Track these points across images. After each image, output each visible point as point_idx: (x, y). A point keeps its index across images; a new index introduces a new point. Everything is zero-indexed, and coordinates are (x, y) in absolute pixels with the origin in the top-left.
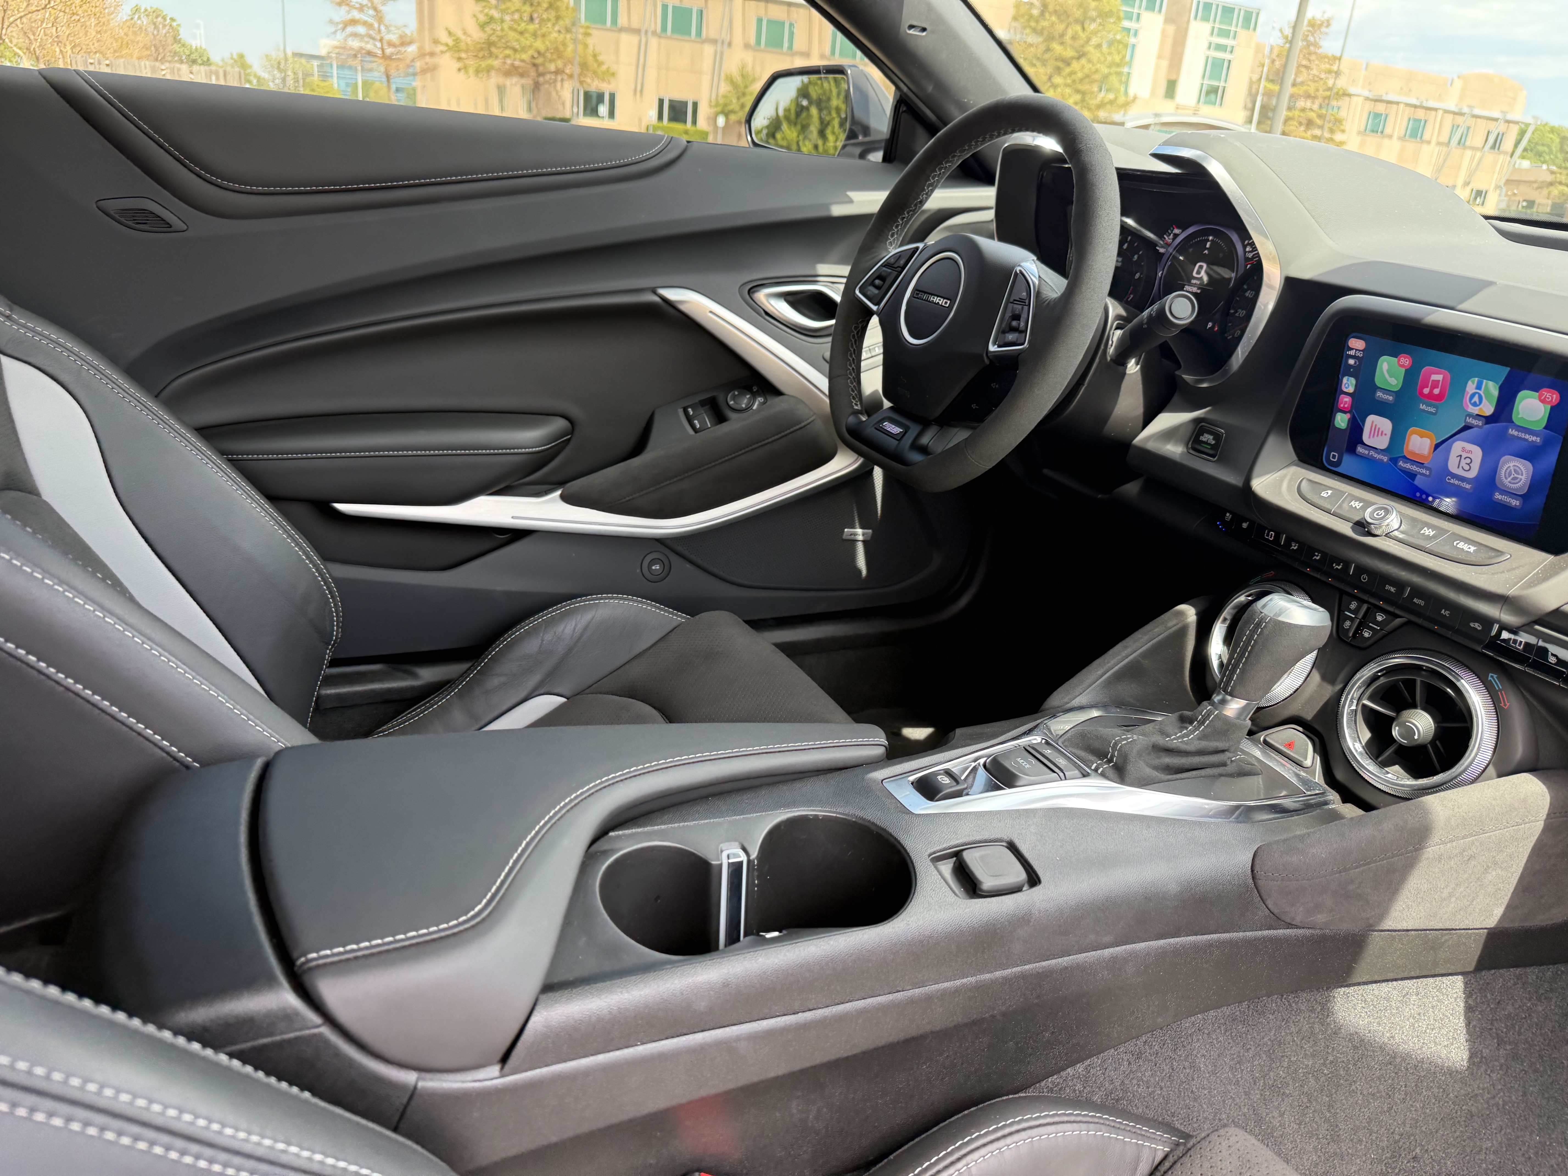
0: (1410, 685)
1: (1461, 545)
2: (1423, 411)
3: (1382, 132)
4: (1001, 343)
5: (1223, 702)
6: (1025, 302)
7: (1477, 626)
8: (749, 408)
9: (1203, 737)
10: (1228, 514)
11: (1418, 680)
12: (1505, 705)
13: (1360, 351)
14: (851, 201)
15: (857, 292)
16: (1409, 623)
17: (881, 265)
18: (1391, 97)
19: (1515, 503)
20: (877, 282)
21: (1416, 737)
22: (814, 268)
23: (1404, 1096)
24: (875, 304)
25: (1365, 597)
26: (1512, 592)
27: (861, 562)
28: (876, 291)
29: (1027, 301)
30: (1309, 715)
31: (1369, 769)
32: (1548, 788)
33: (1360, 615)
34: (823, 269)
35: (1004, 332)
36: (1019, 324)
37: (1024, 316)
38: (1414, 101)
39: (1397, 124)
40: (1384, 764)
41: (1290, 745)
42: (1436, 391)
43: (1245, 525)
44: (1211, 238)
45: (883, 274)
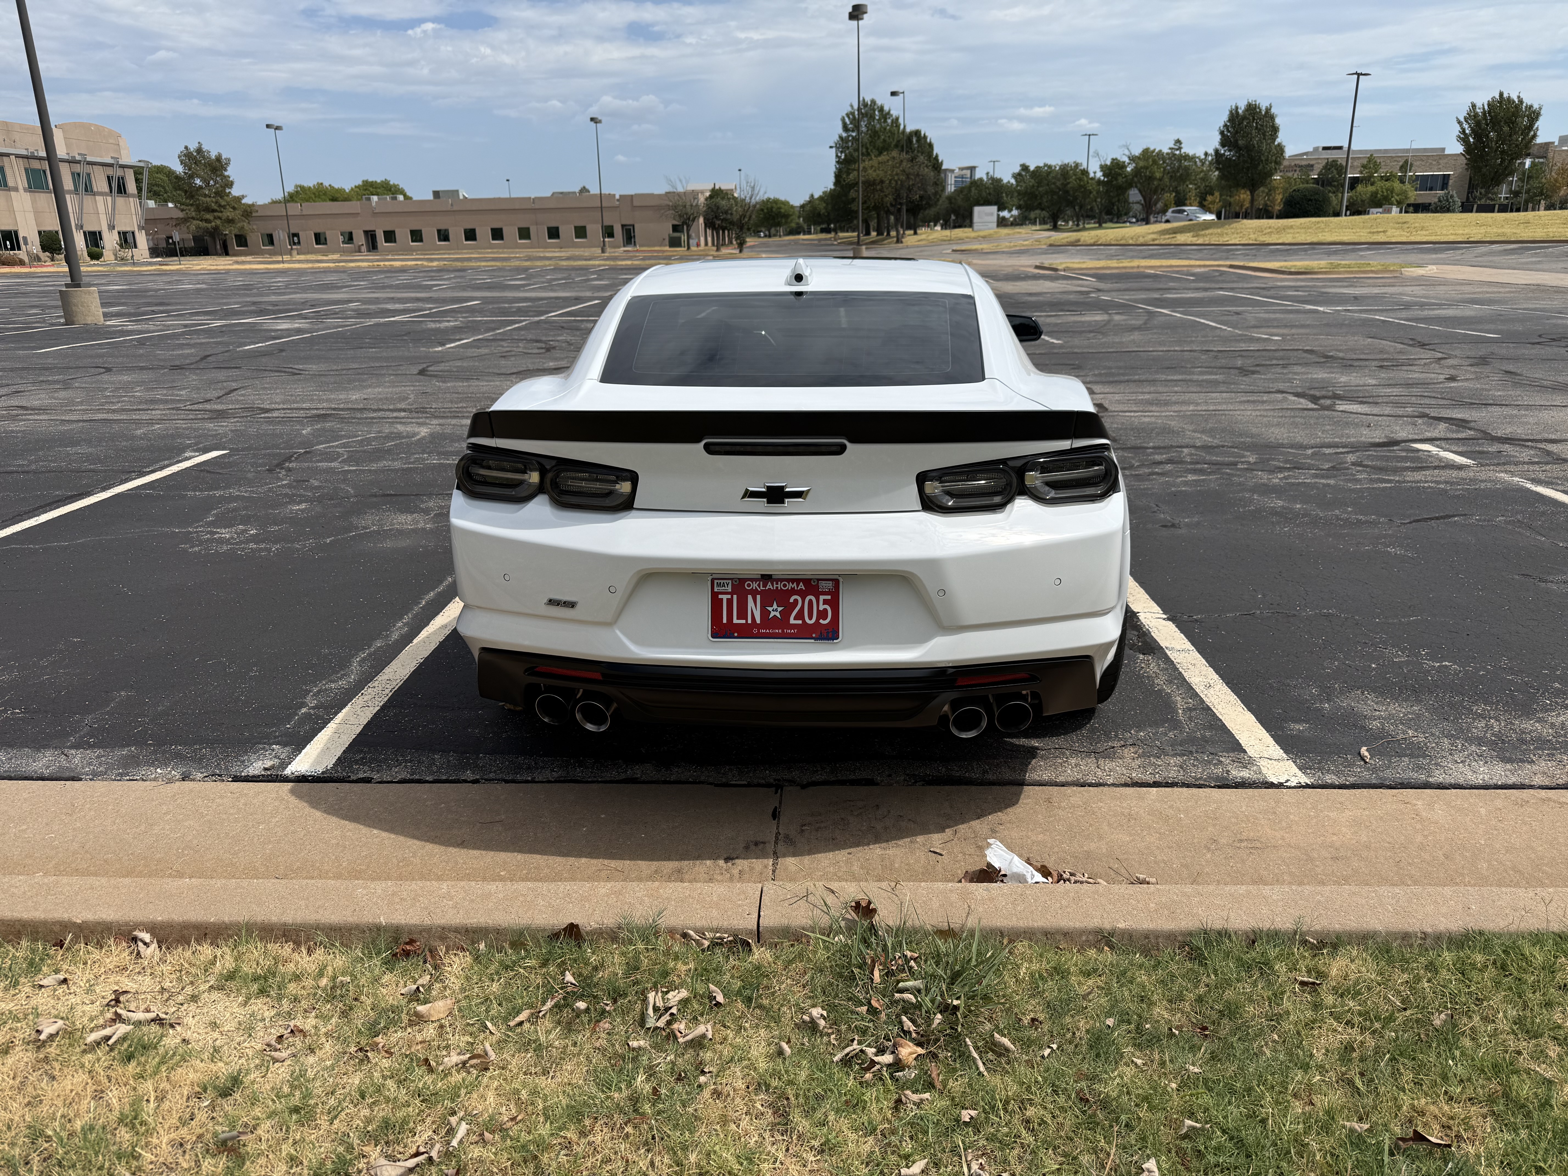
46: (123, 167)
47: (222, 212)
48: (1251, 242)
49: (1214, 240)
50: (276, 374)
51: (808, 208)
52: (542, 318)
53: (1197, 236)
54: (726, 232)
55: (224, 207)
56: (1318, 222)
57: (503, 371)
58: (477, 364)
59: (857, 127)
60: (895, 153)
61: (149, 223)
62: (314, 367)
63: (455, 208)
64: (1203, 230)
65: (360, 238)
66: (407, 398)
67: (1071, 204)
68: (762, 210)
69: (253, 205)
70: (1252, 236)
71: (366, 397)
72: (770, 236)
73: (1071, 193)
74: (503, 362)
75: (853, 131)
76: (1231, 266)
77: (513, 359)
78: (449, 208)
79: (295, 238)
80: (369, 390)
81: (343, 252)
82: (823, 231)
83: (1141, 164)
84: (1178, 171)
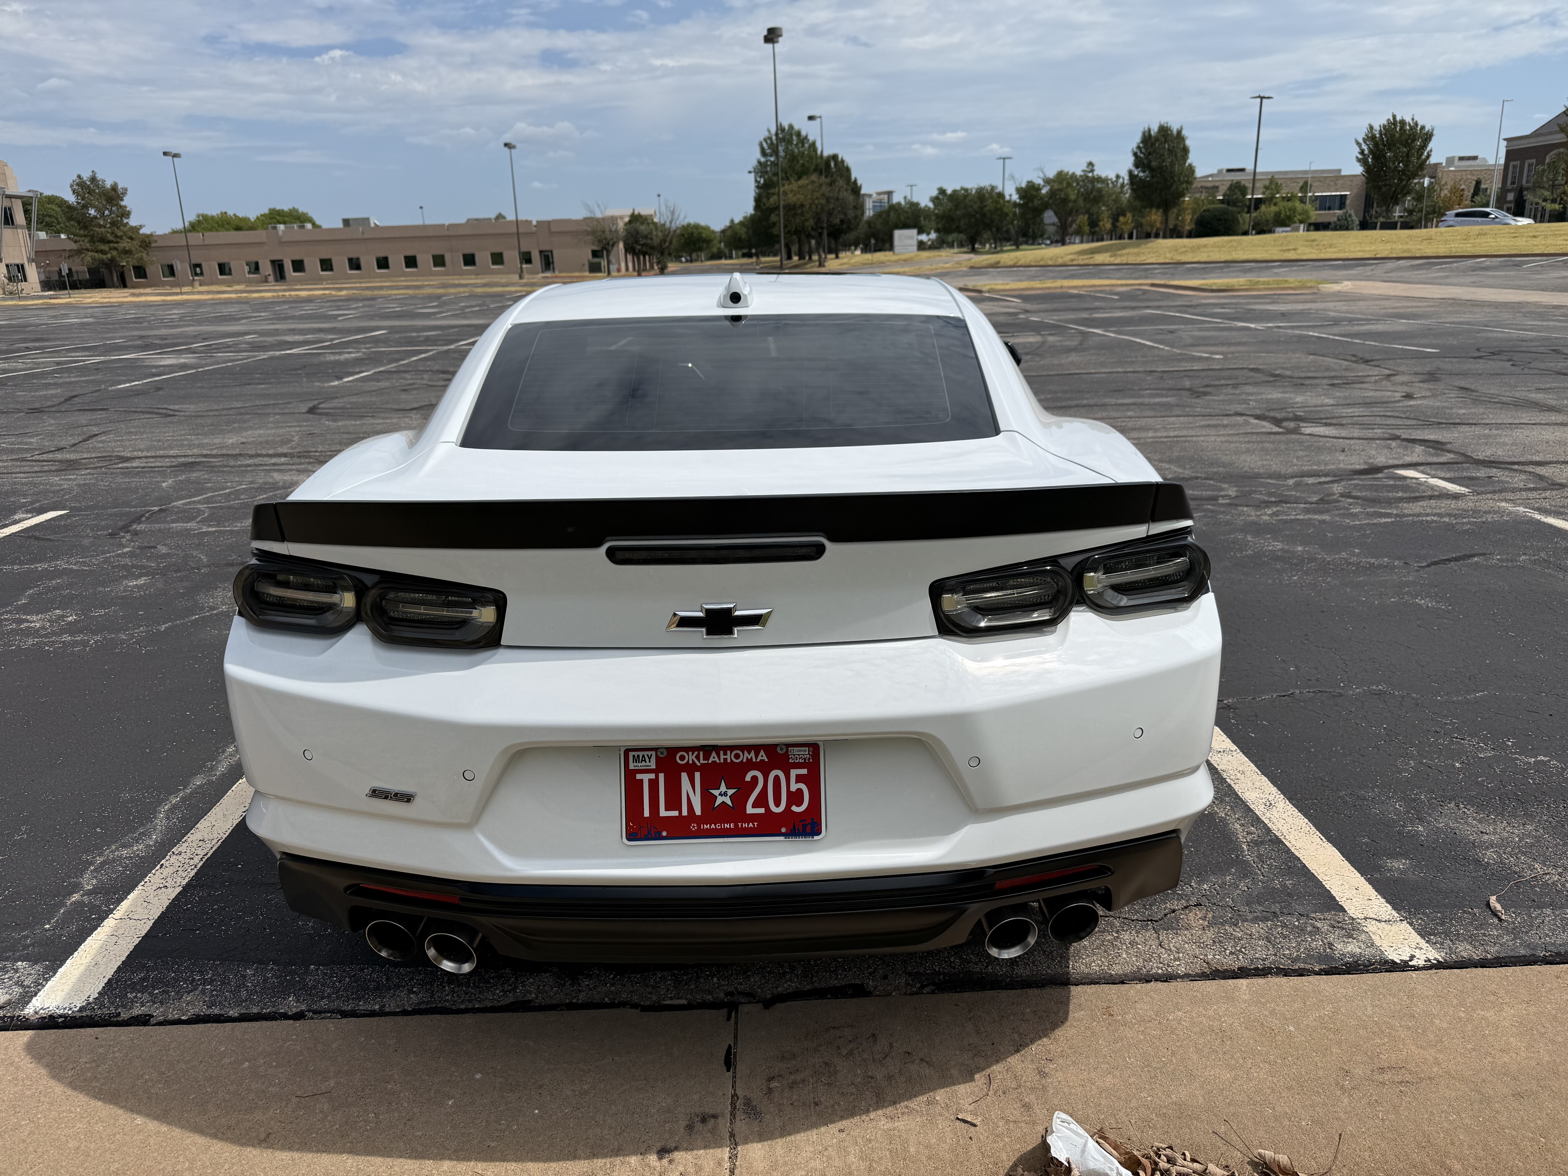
46: (10, 197)
47: (118, 242)
48: (1167, 261)
49: (1132, 259)
50: (147, 416)
51: (729, 233)
52: (452, 347)
53: (1115, 256)
54: (647, 257)
55: (121, 237)
56: (1231, 241)
57: (402, 406)
58: (374, 399)
59: (775, 152)
60: (814, 177)
61: (40, 255)
62: (190, 408)
63: (366, 236)
64: (1120, 250)
65: (267, 268)
66: (291, 441)
67: (988, 226)
68: (683, 235)
69: (151, 235)
70: (1168, 255)
71: (244, 440)
72: (691, 261)
73: (988, 215)
74: (404, 396)
75: (771, 156)
76: (1153, 285)
77: (415, 392)
78: (360, 236)
79: (198, 270)
80: (250, 432)
81: (249, 282)
82: (744, 255)
83: (1056, 186)
84: (1091, 192)
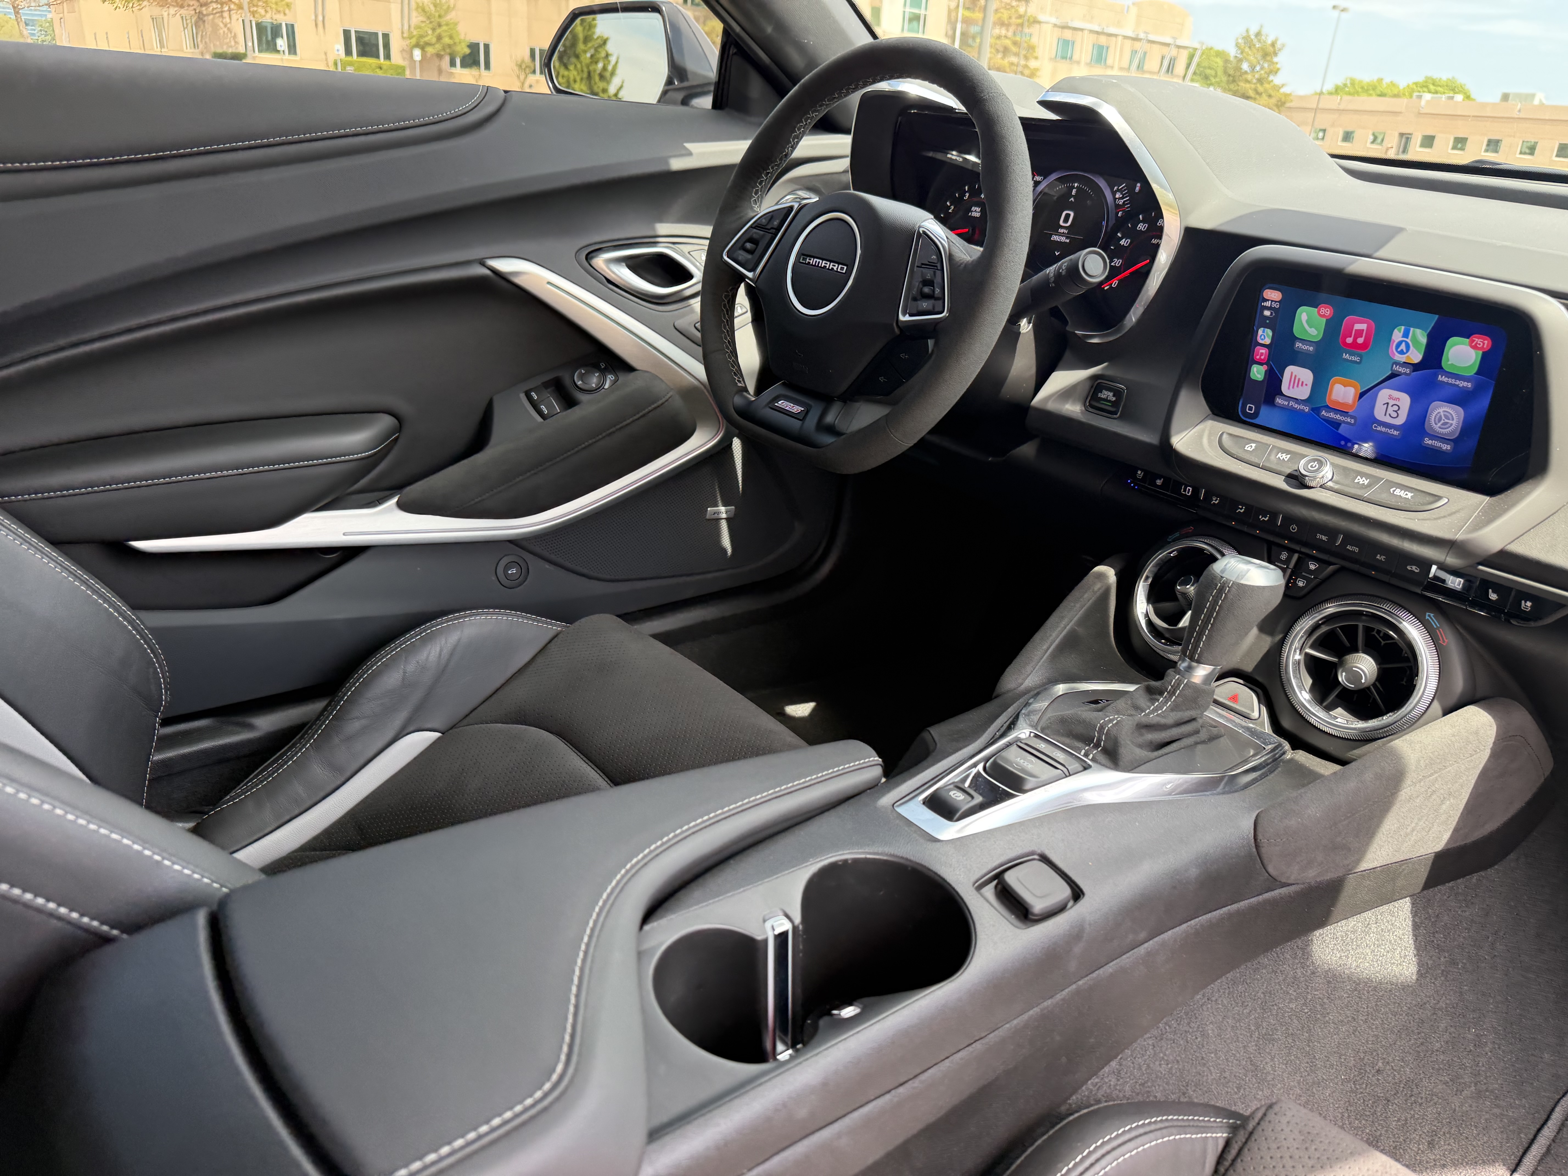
0: (1351, 632)
1: (1398, 492)
2: (1347, 360)
3: (1071, 58)
4: (915, 312)
5: (1189, 669)
6: (936, 266)
7: (1415, 569)
8: (600, 387)
9: (1175, 708)
10: (1139, 472)
11: (1361, 625)
12: (1444, 641)
13: (1276, 302)
14: (690, 154)
15: (725, 258)
16: (1342, 569)
17: (751, 227)
18: (1077, 24)
19: (1446, 447)
20: (748, 245)
21: (1363, 681)
22: (654, 229)
23: (1366, 1017)
24: (750, 271)
25: (1297, 548)
26: (1460, 536)
27: (726, 541)
28: (749, 256)
29: (939, 265)
30: (1249, 667)
31: (1317, 715)
32: (1494, 718)
33: (1292, 565)
34: (663, 228)
35: (915, 299)
36: (934, 291)
37: (938, 280)
38: (1096, 28)
39: (1083, 50)
40: (1329, 708)
41: (1234, 698)
42: (1360, 340)
43: (1159, 482)
44: (1076, 185)
45: (755, 236)
63: (1522, 115)
65: (1392, 141)
78: (1515, 114)
